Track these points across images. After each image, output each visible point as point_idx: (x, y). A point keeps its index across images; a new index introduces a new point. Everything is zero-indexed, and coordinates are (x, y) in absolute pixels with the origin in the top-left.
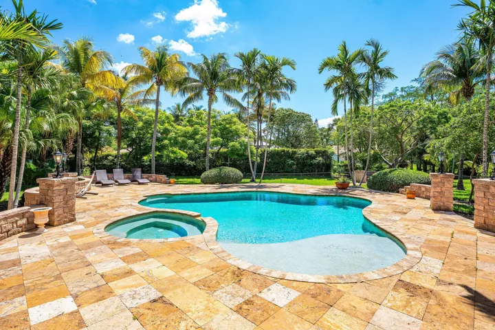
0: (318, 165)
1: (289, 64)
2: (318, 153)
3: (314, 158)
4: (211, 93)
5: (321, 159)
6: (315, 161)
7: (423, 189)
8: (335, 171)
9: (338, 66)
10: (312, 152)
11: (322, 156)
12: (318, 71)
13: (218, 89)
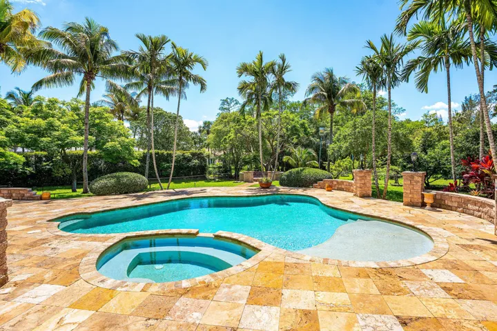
0: (194, 168)
1: (201, 62)
2: (194, 154)
3: (189, 160)
4: (89, 77)
5: (197, 161)
6: (191, 164)
7: (335, 183)
8: (210, 173)
9: (255, 73)
10: (188, 154)
11: (198, 158)
12: (237, 75)
13: (100, 73)
